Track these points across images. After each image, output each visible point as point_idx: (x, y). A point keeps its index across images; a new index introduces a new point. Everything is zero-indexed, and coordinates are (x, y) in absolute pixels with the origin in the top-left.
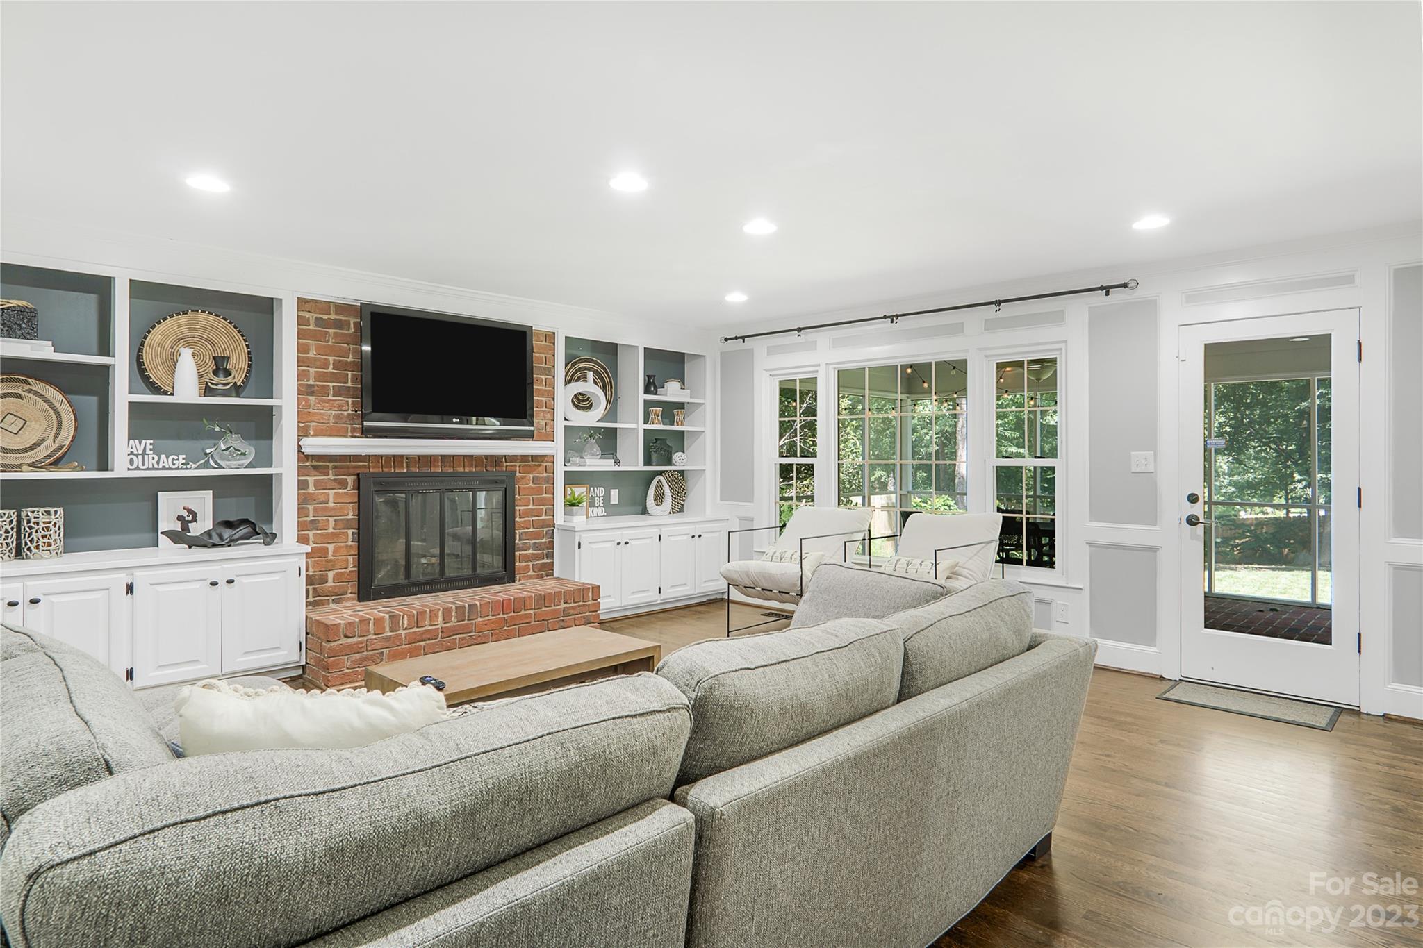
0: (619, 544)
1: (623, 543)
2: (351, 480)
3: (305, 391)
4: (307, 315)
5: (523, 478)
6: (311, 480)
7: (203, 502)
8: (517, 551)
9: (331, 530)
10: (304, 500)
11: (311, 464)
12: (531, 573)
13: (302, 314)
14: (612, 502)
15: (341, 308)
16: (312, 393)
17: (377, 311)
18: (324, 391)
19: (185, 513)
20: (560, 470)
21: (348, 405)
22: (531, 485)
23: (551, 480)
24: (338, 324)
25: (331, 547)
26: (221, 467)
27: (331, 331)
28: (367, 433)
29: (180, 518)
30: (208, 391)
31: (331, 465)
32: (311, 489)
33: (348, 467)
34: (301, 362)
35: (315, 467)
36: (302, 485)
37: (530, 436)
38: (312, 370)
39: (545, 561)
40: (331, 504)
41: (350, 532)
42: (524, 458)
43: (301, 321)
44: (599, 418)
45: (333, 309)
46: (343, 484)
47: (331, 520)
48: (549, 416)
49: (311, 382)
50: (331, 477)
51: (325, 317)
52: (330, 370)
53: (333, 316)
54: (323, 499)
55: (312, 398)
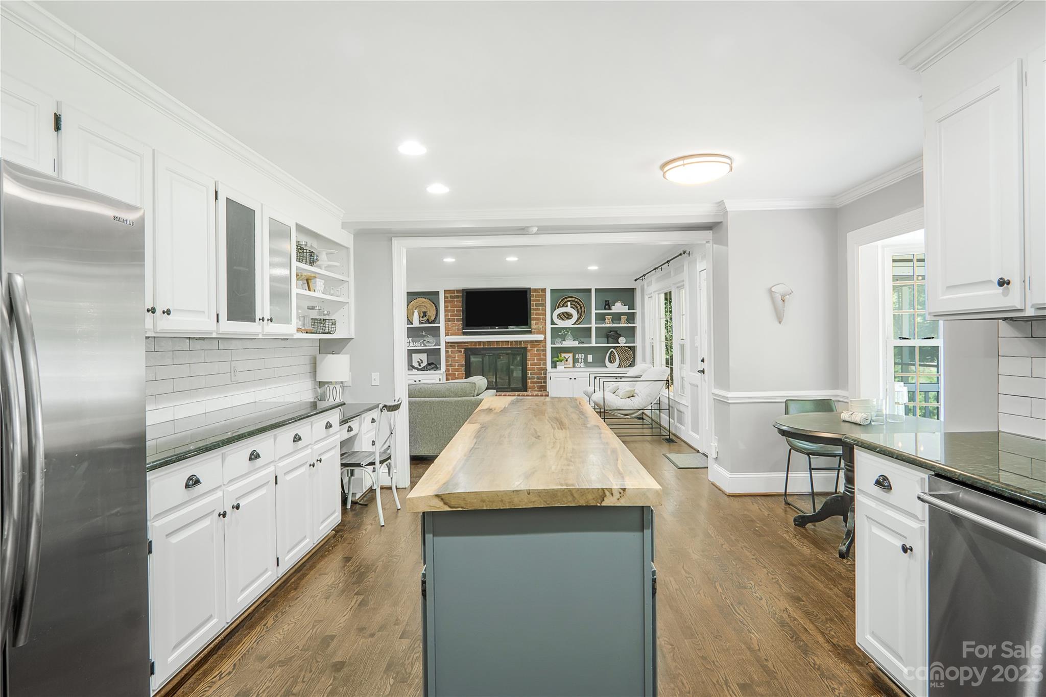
0: (571, 379)
1: (573, 379)
2: (463, 350)
3: (447, 320)
4: (447, 295)
5: (531, 349)
6: (450, 350)
7: (424, 357)
8: (529, 379)
9: (457, 367)
10: (447, 357)
11: (450, 345)
12: (536, 389)
13: (446, 295)
14: (589, 361)
15: (458, 291)
16: (450, 321)
17: (468, 291)
18: (454, 320)
19: (419, 360)
20: (549, 346)
21: (460, 324)
22: (536, 352)
23: (545, 351)
24: (457, 297)
25: (457, 373)
26: (426, 346)
27: (455, 299)
28: (465, 334)
29: (418, 362)
30: (421, 323)
31: (456, 345)
32: (450, 353)
33: (462, 346)
34: (446, 311)
35: (451, 346)
36: (447, 352)
37: (530, 332)
38: (449, 313)
39: (543, 384)
40: (457, 358)
41: (463, 368)
42: (532, 342)
43: (445, 297)
44: (573, 323)
45: (456, 292)
46: (460, 352)
47: (457, 364)
48: (543, 324)
49: (449, 317)
50: (456, 349)
51: (453, 295)
52: (455, 313)
53: (456, 294)
54: (454, 357)
55: (450, 323)
